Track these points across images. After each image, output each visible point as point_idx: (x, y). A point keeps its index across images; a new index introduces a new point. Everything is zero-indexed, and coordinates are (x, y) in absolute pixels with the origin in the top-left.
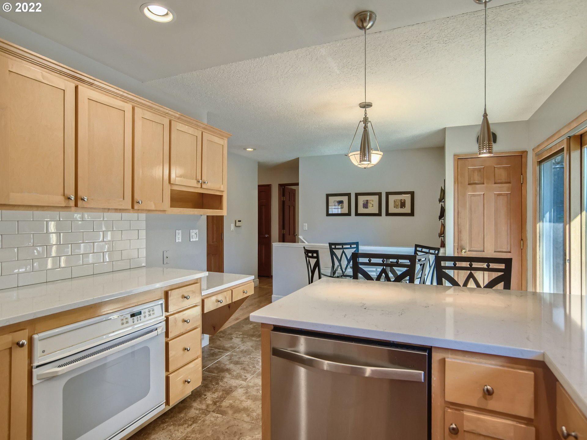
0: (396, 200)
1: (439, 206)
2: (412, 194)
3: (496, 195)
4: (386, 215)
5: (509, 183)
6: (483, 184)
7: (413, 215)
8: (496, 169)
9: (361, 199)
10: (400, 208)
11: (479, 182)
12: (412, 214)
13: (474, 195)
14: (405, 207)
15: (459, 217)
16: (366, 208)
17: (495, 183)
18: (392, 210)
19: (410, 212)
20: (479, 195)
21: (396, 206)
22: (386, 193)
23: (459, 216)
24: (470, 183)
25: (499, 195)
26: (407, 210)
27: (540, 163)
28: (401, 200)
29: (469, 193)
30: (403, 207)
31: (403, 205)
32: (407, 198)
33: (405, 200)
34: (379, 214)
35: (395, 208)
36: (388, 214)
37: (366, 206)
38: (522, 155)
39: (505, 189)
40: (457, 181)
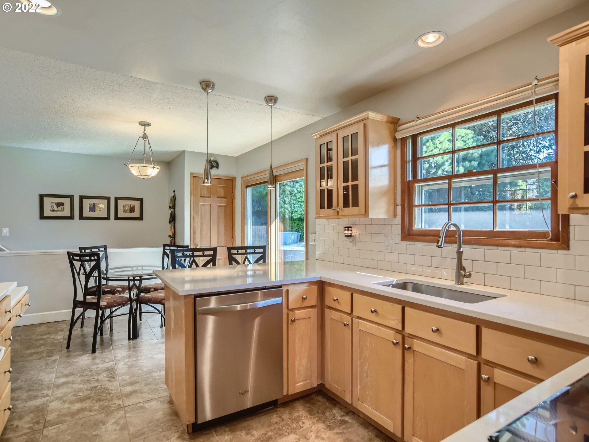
0: (126, 205)
1: (169, 211)
2: (141, 200)
3: (218, 206)
4: (115, 219)
5: (226, 198)
6: (210, 197)
7: (142, 220)
8: (218, 187)
9: (87, 203)
10: (130, 213)
11: (207, 196)
12: (141, 218)
13: (204, 205)
14: (134, 212)
15: (194, 222)
16: (92, 212)
17: (217, 198)
18: (121, 214)
19: (139, 216)
20: (207, 206)
21: (125, 211)
22: (115, 198)
23: (194, 220)
24: (201, 196)
25: (220, 206)
26: (136, 214)
27: (247, 187)
28: (130, 205)
29: (201, 204)
30: (133, 212)
31: (132, 210)
32: (137, 204)
33: (134, 205)
34: (108, 218)
35: (125, 213)
36: (117, 218)
37: (92, 208)
38: (232, 180)
39: (223, 202)
40: (192, 193)
